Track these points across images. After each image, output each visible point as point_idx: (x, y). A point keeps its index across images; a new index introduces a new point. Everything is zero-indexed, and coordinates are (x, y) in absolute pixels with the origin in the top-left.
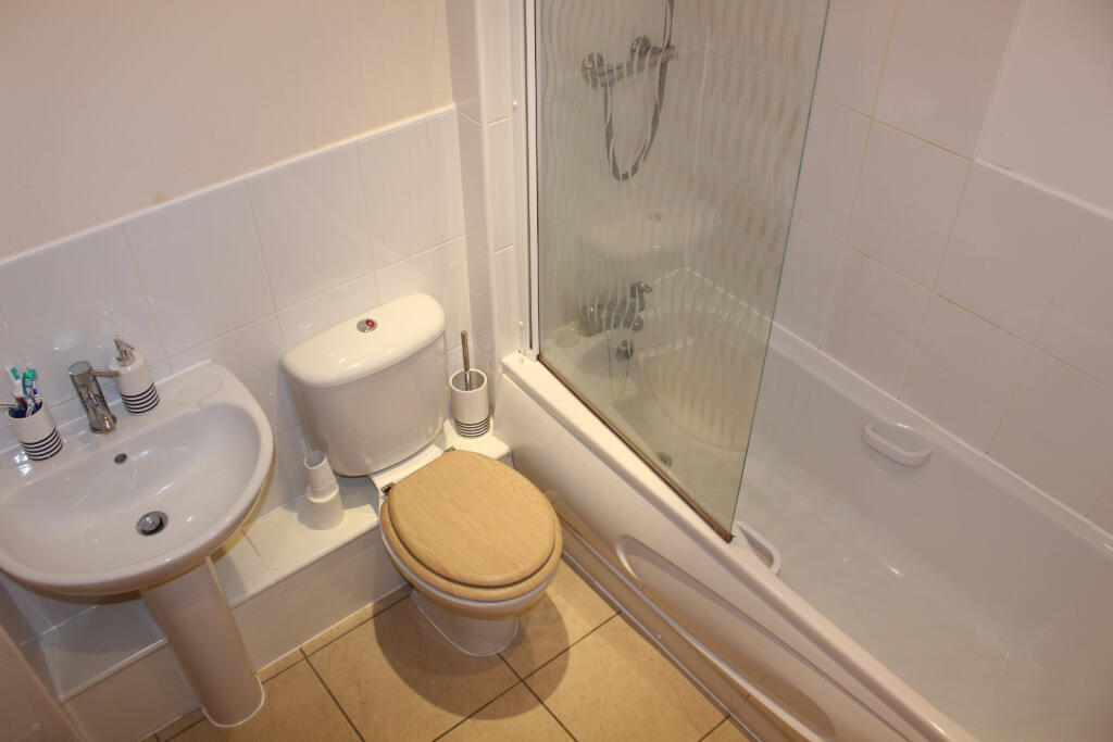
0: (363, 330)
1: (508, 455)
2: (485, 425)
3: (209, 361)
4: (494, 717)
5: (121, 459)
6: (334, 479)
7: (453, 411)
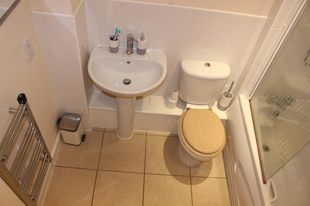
0: (206, 65)
1: (226, 120)
2: (225, 109)
3: (163, 51)
4: (177, 180)
5: (128, 62)
6: (177, 98)
7: (219, 100)
